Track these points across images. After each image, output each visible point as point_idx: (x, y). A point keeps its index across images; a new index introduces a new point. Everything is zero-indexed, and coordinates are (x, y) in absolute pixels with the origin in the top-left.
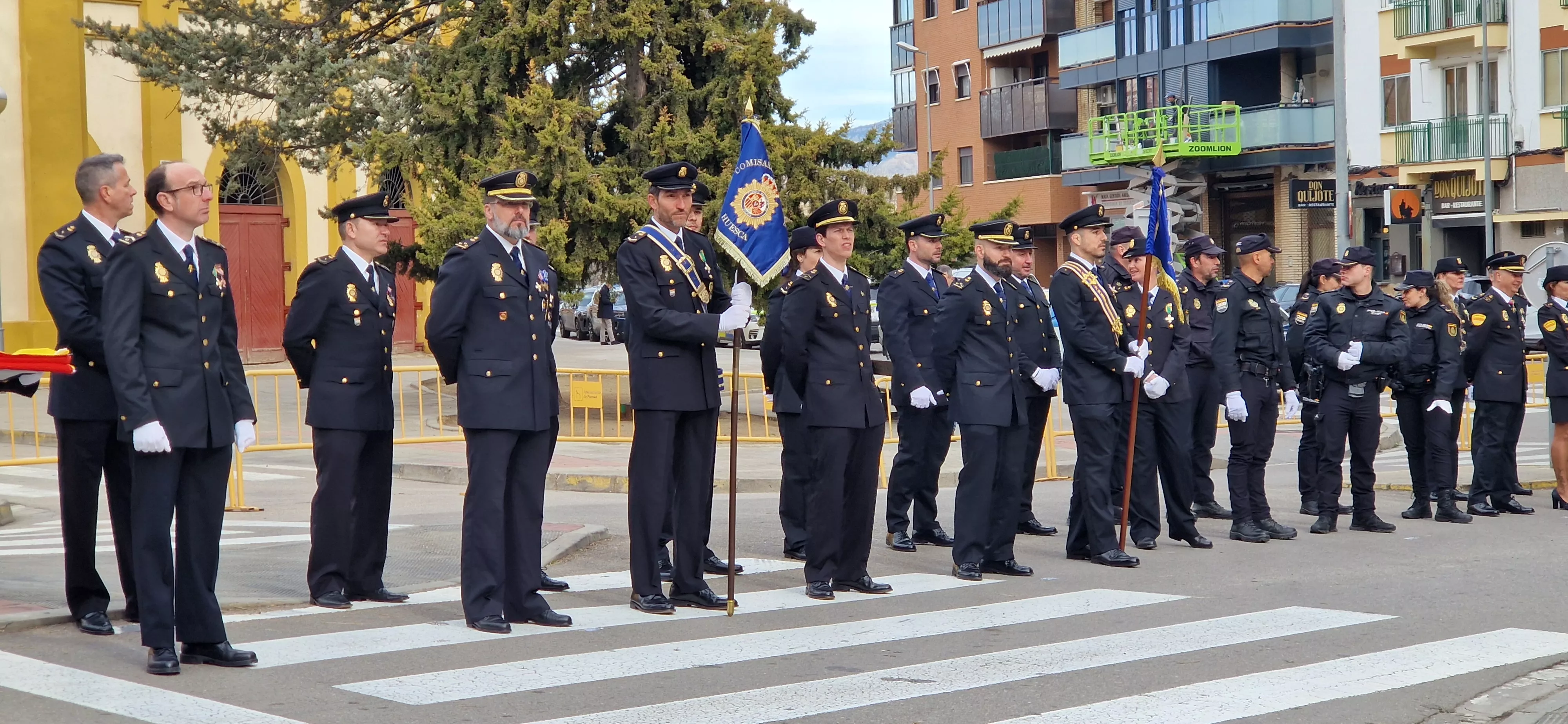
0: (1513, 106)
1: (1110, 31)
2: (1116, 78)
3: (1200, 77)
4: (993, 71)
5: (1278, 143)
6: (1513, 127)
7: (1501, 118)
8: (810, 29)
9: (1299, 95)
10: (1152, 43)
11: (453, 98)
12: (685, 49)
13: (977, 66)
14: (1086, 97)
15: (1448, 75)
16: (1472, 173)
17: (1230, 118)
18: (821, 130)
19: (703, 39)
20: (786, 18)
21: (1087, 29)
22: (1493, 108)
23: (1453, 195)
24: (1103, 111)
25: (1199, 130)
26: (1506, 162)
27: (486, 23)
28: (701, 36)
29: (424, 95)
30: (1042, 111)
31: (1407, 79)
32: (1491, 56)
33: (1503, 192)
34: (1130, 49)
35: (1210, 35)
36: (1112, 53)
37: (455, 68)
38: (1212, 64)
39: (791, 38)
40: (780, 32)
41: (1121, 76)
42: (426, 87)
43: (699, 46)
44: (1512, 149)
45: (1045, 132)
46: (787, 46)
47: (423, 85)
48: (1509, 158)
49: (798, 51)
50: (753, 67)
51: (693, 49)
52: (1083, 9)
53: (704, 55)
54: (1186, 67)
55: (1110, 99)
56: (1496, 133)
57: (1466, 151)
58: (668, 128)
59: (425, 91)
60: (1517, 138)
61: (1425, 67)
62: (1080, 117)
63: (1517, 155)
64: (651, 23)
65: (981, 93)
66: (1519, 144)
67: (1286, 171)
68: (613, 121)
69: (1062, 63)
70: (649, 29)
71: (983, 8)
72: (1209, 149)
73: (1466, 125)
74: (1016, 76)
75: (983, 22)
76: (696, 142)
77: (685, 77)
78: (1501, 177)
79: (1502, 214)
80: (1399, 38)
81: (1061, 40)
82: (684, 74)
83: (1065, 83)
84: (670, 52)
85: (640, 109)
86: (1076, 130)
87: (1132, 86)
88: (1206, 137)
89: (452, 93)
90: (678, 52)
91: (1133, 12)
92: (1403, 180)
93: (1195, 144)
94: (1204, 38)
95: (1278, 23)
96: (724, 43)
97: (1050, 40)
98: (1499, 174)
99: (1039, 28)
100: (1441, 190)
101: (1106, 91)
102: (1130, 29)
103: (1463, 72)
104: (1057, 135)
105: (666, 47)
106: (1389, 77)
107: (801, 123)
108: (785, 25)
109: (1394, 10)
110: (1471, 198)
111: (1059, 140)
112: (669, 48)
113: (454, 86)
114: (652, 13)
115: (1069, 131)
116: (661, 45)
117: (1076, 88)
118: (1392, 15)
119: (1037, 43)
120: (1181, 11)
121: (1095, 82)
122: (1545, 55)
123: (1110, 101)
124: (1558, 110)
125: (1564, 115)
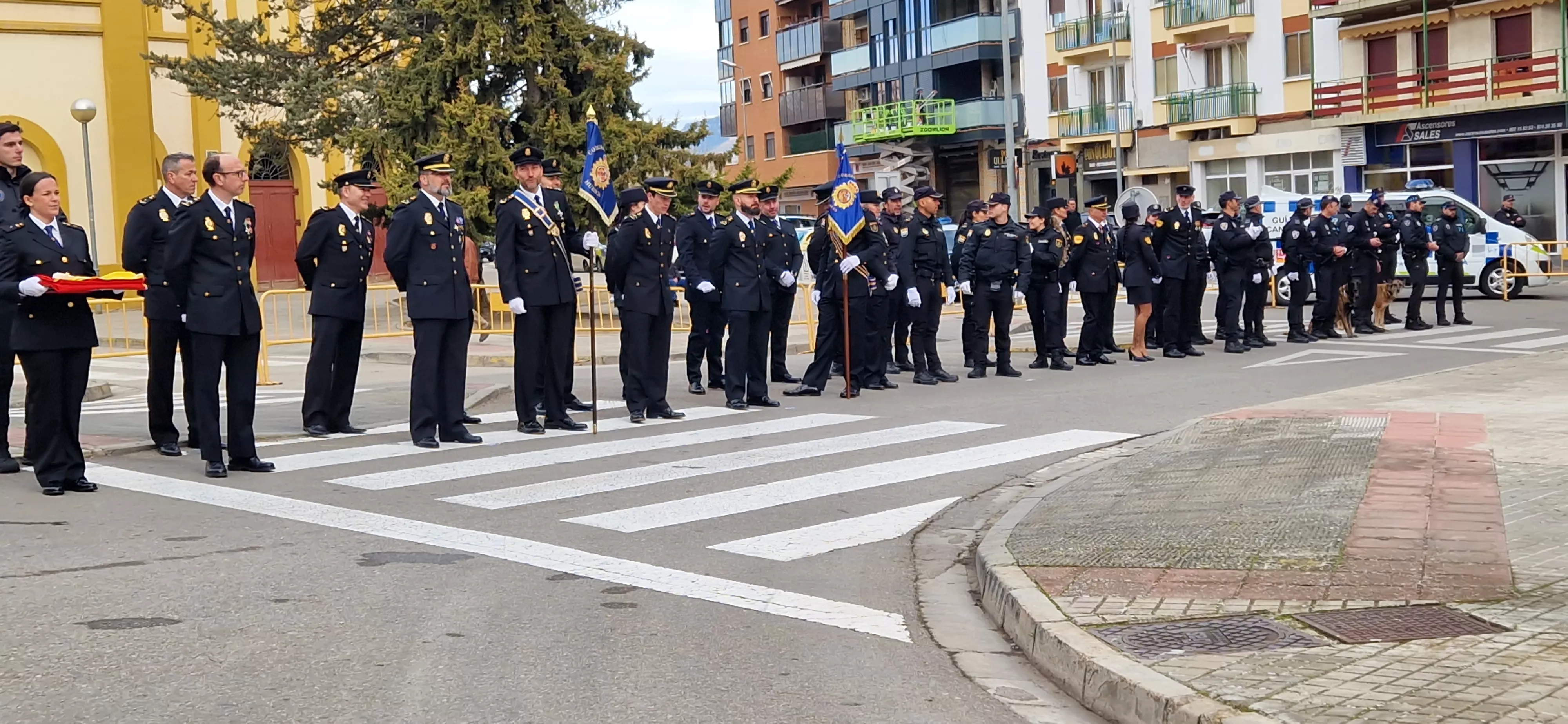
0: (1135, 96)
1: (867, 49)
2: (870, 82)
3: (927, 81)
4: (787, 79)
5: (980, 124)
6: (1135, 111)
7: (1128, 105)
8: (650, 54)
9: (994, 91)
10: (894, 58)
11: (408, 104)
12: (565, 70)
13: (777, 76)
14: (851, 95)
15: (1092, 75)
16: (1109, 142)
17: (948, 108)
18: (659, 124)
19: (578, 62)
20: (634, 47)
21: (851, 48)
22: (1122, 99)
23: (1097, 158)
24: (863, 105)
25: (927, 117)
26: (1131, 135)
27: (429, 52)
28: (576, 60)
29: (387, 103)
30: (820, 106)
31: (1066, 79)
32: (1119, 63)
33: (1130, 155)
34: (880, 61)
35: (934, 50)
36: (868, 65)
37: (408, 84)
38: (934, 70)
39: (638, 60)
40: (631, 56)
41: (874, 81)
42: (388, 97)
43: (575, 67)
44: (1135, 126)
45: (824, 120)
46: (635, 66)
47: (386, 96)
48: (1133, 132)
49: (643, 70)
50: (611, 81)
51: (571, 69)
52: (848, 35)
53: (579, 72)
54: (917, 74)
56: (1123, 114)
57: (1105, 127)
58: (556, 124)
59: (388, 100)
60: (1139, 118)
61: (1077, 70)
62: (847, 110)
63: (1138, 129)
64: (542, 52)
65: (780, 95)
66: (1140, 122)
67: (986, 144)
68: (518, 119)
69: (834, 73)
70: (540, 55)
71: (780, 35)
72: (934, 129)
73: (1104, 109)
74: (803, 83)
75: (780, 42)
76: (575, 133)
77: (566, 89)
78: (1129, 145)
79: (1129, 169)
80: (1060, 51)
81: (833, 56)
82: (566, 86)
83: (836, 86)
84: (555, 71)
85: (536, 111)
86: (845, 119)
87: (882, 87)
88: (932, 122)
89: (407, 101)
90: (561, 71)
91: (882, 36)
92: (1064, 149)
93: (924, 126)
94: (929, 53)
95: (979, 42)
96: (592, 65)
97: (826, 57)
98: (1126, 143)
99: (818, 49)
100: (1088, 155)
101: (864, 91)
102: (880, 48)
103: (1101, 74)
104: (832, 122)
105: (552, 68)
106: (1051, 78)
107: (646, 119)
108: (634, 52)
109: (1055, 32)
110: (1108, 160)
111: (833, 126)
112: (555, 68)
113: (408, 96)
114: (542, 45)
115: (840, 120)
116: (549, 66)
117: (844, 90)
118: (1054, 35)
119: (817, 59)
120: (913, 35)
121: (856, 85)
122: (1156, 61)
123: (867, 98)
124: (1164, 98)
125: (1171, 102)
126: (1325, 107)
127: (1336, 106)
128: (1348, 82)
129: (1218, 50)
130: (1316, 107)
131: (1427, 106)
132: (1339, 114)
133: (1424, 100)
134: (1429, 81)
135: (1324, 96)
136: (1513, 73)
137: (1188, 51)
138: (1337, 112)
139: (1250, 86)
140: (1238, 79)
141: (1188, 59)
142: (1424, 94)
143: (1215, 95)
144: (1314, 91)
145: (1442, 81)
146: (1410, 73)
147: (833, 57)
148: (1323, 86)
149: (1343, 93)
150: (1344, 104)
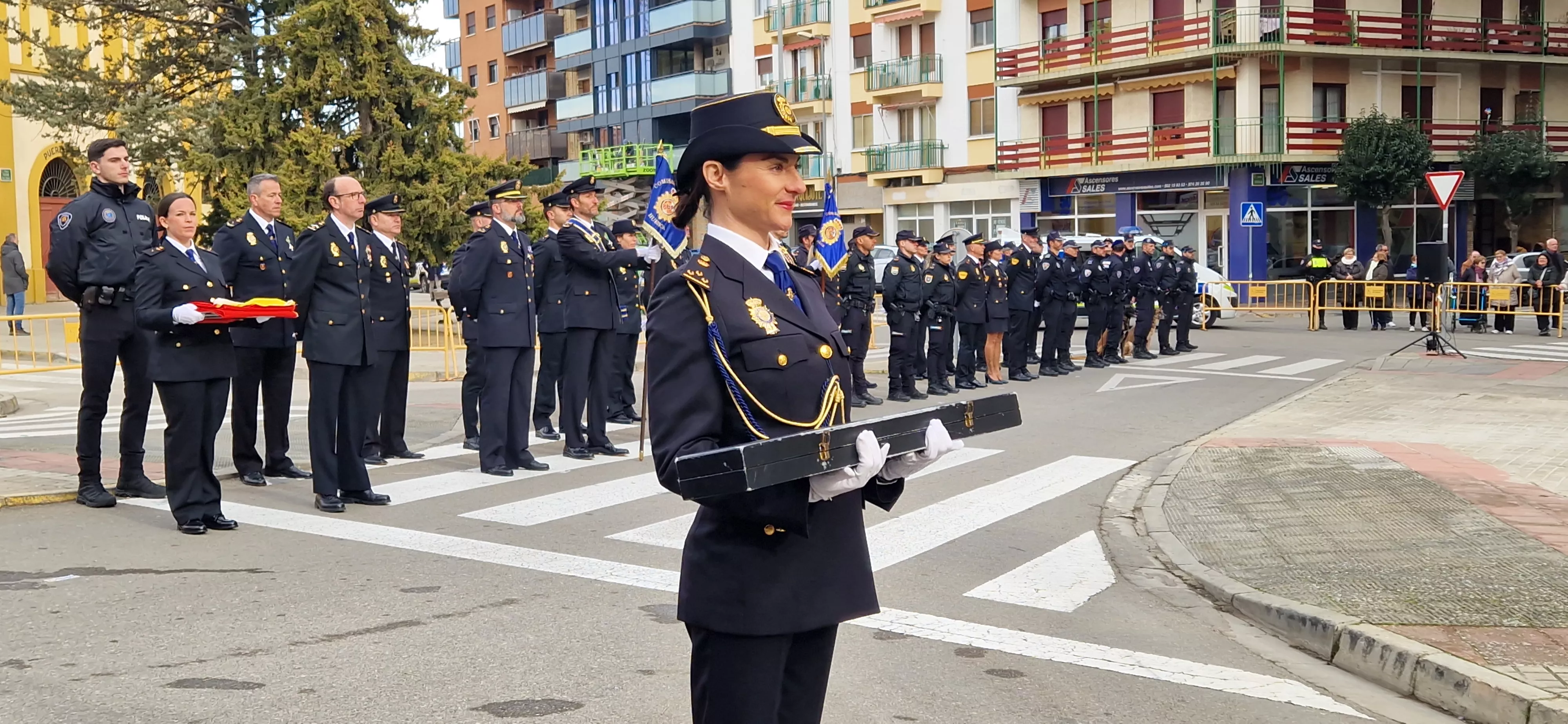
0: (836, 148)
1: (590, 98)
2: (592, 127)
3: (647, 127)
4: (514, 121)
6: (835, 160)
10: (616, 107)
11: (247, 132)
13: (504, 118)
14: (572, 138)
19: (411, 99)
21: (575, 96)
24: (584, 147)
25: (647, 159)
30: (545, 146)
32: (822, 118)
34: (603, 109)
35: (653, 101)
36: (591, 111)
38: (653, 119)
41: (597, 125)
44: (835, 173)
45: (548, 159)
47: (227, 123)
48: (833, 178)
52: (571, 85)
54: (638, 121)
55: (589, 139)
60: (838, 166)
62: (570, 151)
63: (838, 176)
65: (506, 135)
66: (839, 170)
69: (559, 117)
71: (508, 83)
74: (528, 124)
75: (507, 89)
83: (560, 129)
85: (370, 142)
86: (567, 158)
87: (604, 132)
89: (246, 129)
91: (605, 87)
93: (646, 167)
94: (649, 103)
97: (551, 103)
99: (544, 96)
101: (586, 134)
102: (602, 97)
104: (556, 161)
110: (811, 201)
111: (557, 164)
115: (562, 159)
117: (567, 133)
119: (543, 104)
120: (634, 87)
121: (580, 129)
122: (854, 118)
123: (589, 141)
124: (863, 150)
125: (868, 153)
126: (1006, 162)
127: (1015, 162)
128: (1025, 142)
129: (910, 111)
130: (999, 162)
131: (1097, 164)
132: (1016, 169)
133: (1094, 159)
134: (1098, 144)
135: (1006, 153)
136: (1168, 139)
137: (884, 111)
138: (1016, 167)
139: (938, 142)
140: (927, 136)
141: (884, 117)
142: (1094, 154)
143: (908, 149)
144: (998, 149)
145: (1106, 143)
146: (1079, 136)
147: (559, 104)
148: (1005, 144)
149: (1021, 151)
150: (1021, 160)
